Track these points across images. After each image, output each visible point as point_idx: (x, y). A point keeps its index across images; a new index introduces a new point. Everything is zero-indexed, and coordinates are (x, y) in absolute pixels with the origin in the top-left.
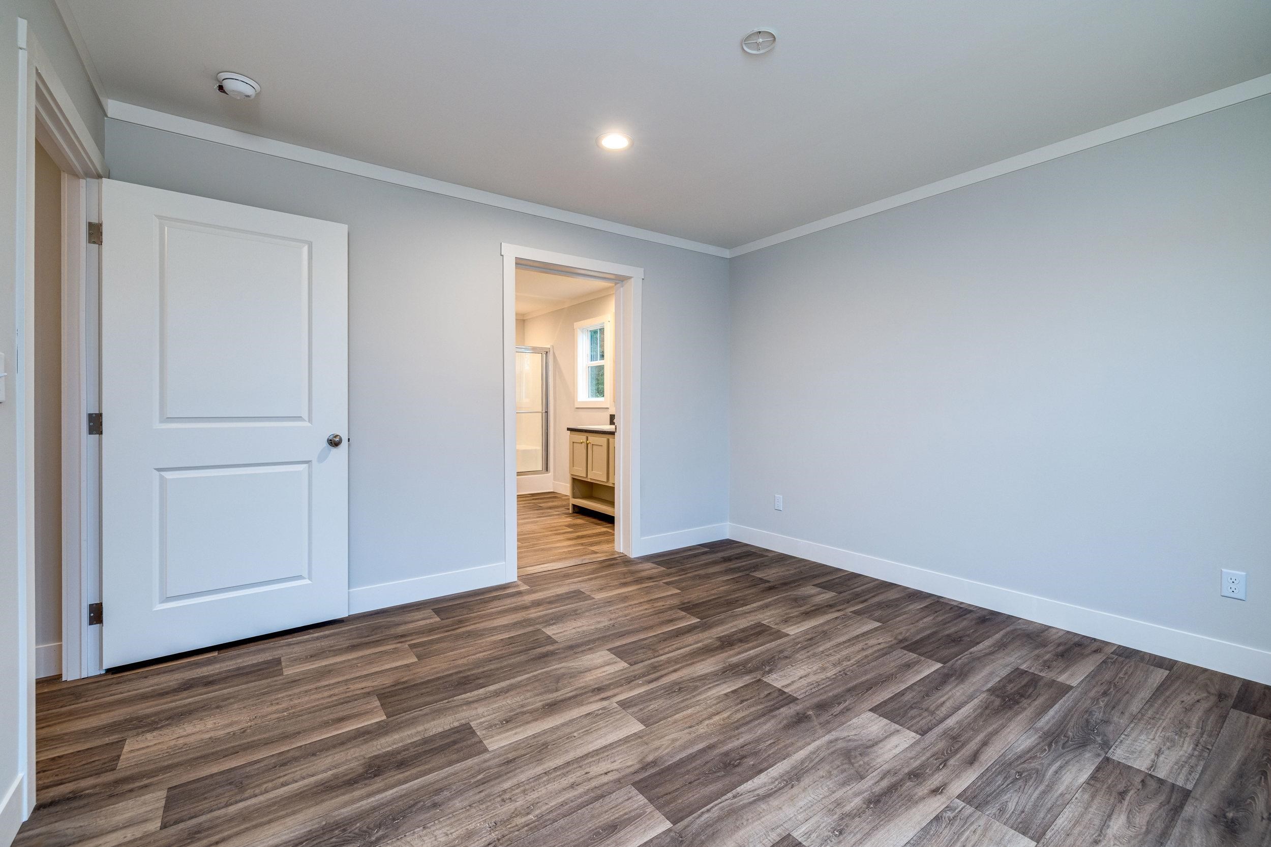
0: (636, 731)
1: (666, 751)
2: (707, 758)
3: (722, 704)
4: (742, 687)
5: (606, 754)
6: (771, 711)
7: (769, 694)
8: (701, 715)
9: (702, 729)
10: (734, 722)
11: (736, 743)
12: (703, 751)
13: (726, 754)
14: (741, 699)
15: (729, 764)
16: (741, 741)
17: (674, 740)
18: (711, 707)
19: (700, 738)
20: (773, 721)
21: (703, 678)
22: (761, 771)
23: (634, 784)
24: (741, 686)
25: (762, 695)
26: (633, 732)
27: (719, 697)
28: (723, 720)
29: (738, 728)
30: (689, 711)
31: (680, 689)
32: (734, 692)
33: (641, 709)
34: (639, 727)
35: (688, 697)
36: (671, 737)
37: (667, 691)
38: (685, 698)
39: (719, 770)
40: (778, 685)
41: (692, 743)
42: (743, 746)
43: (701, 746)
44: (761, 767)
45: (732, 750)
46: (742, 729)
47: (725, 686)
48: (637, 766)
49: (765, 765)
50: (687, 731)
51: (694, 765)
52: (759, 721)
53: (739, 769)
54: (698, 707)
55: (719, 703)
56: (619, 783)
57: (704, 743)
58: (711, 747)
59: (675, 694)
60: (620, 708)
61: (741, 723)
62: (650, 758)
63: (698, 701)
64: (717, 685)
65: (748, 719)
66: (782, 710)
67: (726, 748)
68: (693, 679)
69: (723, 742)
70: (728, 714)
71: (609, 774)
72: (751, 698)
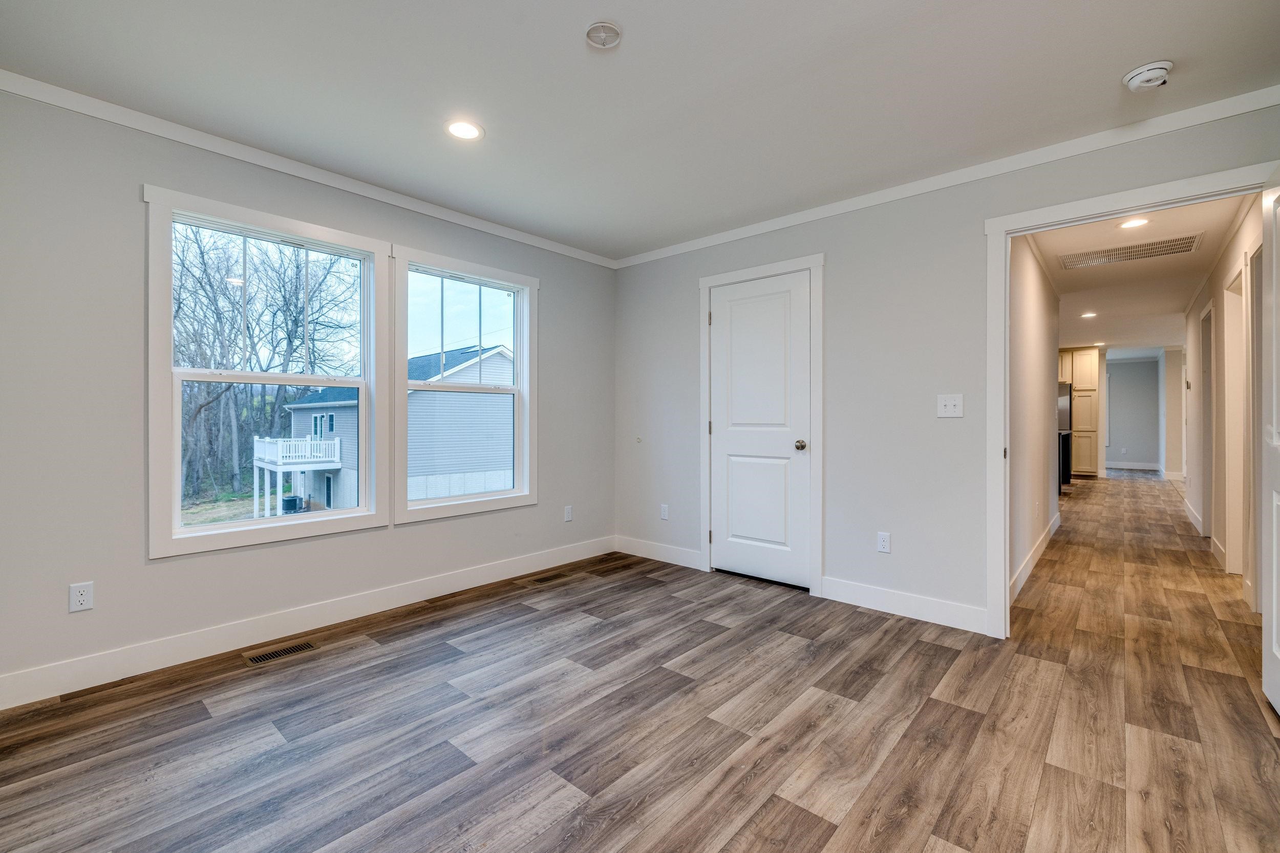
0: (713, 713)
1: (679, 702)
2: (647, 701)
3: (641, 750)
4: (617, 778)
5: (726, 694)
6: (587, 749)
7: (585, 772)
8: (659, 735)
9: (656, 722)
10: (626, 732)
11: (625, 714)
12: (651, 705)
13: (632, 705)
14: (619, 760)
15: (630, 699)
16: (620, 716)
17: (677, 709)
18: (652, 745)
19: (656, 714)
20: (589, 737)
21: (669, 787)
22: (606, 697)
23: (693, 680)
24: (619, 780)
25: (593, 769)
26: (716, 711)
27: (645, 759)
28: (637, 733)
29: (623, 726)
30: (672, 737)
31: (692, 765)
32: (627, 769)
33: (722, 733)
34: (713, 716)
35: (679, 755)
36: (681, 712)
37: (706, 758)
38: (682, 752)
39: (637, 694)
40: (571, 789)
41: (662, 709)
42: (619, 712)
43: (654, 708)
44: (605, 700)
45: (628, 708)
46: (619, 726)
47: (639, 777)
48: (697, 689)
49: (602, 702)
50: (669, 718)
51: (657, 695)
52: (602, 737)
53: (622, 696)
54: (665, 743)
55: (644, 751)
56: (704, 680)
57: (652, 710)
58: (646, 708)
59: (695, 756)
60: (743, 731)
61: (621, 732)
62: (690, 696)
63: (667, 750)
64: (649, 777)
65: (613, 737)
66: (575, 752)
67: (633, 709)
68: (681, 783)
69: (637, 713)
70: (633, 740)
71: (713, 683)
72: (607, 763)
